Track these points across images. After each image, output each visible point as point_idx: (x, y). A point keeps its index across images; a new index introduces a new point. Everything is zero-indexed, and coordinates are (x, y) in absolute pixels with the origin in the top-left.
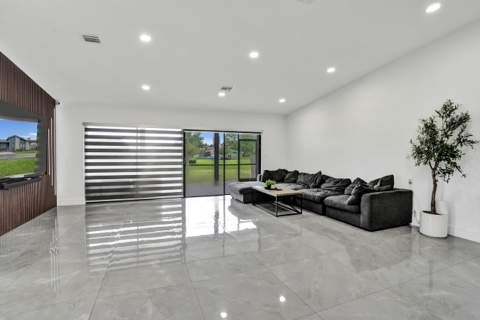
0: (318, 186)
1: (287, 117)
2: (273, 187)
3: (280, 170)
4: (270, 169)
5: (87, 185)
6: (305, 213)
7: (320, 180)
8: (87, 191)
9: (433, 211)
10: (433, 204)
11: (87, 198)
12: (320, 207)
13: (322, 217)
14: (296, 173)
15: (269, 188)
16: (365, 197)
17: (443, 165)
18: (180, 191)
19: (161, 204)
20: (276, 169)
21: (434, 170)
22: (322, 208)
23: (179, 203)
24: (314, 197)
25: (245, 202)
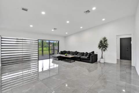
0: (77, 55)
1: (66, 37)
2: (67, 55)
3: (64, 51)
4: (62, 51)
5: (2, 59)
6: (76, 61)
7: (76, 53)
8: (2, 61)
9: (102, 58)
10: (102, 57)
11: (2, 64)
12: (79, 59)
13: (80, 62)
14: (69, 52)
15: (66, 56)
16: (91, 56)
17: (104, 49)
18: (37, 58)
19: (30, 63)
20: (63, 51)
21: (102, 50)
22: (80, 60)
23: (37, 62)
24: (77, 57)
25: (59, 60)
